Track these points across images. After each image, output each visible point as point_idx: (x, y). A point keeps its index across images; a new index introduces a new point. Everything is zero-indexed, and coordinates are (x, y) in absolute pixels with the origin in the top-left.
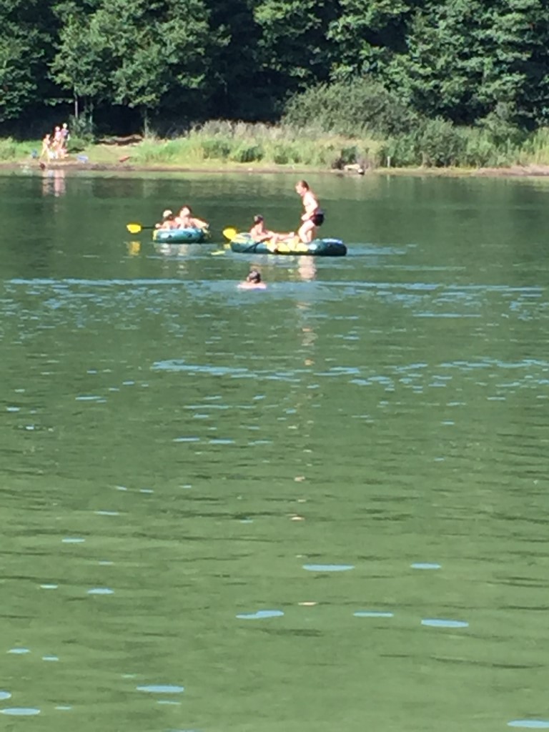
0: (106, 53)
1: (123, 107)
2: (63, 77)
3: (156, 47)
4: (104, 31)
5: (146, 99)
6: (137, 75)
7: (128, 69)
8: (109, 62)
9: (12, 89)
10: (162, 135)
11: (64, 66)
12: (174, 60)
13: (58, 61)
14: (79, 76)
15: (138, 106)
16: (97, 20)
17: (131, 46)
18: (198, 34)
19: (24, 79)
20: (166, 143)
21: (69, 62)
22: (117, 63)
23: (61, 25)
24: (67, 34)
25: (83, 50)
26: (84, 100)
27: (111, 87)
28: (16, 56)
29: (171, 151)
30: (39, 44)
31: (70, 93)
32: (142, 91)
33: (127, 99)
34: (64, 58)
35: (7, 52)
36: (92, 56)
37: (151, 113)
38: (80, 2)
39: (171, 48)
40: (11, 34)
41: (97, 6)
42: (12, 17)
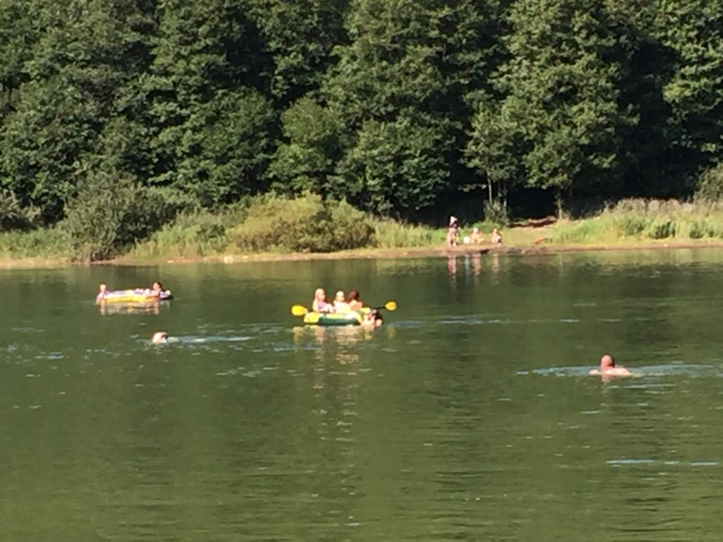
0: (518, 137)
1: (536, 190)
2: (476, 161)
3: (566, 130)
4: (515, 116)
5: (558, 180)
6: (547, 157)
7: (539, 152)
8: (521, 146)
9: (426, 177)
10: (576, 215)
11: (476, 153)
12: (584, 141)
13: (471, 147)
14: (493, 160)
15: (553, 188)
16: (508, 105)
17: (542, 129)
18: (607, 115)
19: (438, 167)
20: (581, 223)
21: (482, 148)
22: (529, 146)
23: (472, 112)
24: (479, 121)
25: (494, 136)
26: (499, 184)
27: (523, 171)
28: (428, 145)
29: (585, 231)
30: (451, 131)
31: (483, 179)
32: (555, 173)
33: (541, 181)
34: (477, 144)
35: (419, 141)
36: (503, 141)
37: (564, 195)
38: (489, 89)
39: (582, 129)
40: (422, 123)
41: (507, 92)
42: (424, 107)
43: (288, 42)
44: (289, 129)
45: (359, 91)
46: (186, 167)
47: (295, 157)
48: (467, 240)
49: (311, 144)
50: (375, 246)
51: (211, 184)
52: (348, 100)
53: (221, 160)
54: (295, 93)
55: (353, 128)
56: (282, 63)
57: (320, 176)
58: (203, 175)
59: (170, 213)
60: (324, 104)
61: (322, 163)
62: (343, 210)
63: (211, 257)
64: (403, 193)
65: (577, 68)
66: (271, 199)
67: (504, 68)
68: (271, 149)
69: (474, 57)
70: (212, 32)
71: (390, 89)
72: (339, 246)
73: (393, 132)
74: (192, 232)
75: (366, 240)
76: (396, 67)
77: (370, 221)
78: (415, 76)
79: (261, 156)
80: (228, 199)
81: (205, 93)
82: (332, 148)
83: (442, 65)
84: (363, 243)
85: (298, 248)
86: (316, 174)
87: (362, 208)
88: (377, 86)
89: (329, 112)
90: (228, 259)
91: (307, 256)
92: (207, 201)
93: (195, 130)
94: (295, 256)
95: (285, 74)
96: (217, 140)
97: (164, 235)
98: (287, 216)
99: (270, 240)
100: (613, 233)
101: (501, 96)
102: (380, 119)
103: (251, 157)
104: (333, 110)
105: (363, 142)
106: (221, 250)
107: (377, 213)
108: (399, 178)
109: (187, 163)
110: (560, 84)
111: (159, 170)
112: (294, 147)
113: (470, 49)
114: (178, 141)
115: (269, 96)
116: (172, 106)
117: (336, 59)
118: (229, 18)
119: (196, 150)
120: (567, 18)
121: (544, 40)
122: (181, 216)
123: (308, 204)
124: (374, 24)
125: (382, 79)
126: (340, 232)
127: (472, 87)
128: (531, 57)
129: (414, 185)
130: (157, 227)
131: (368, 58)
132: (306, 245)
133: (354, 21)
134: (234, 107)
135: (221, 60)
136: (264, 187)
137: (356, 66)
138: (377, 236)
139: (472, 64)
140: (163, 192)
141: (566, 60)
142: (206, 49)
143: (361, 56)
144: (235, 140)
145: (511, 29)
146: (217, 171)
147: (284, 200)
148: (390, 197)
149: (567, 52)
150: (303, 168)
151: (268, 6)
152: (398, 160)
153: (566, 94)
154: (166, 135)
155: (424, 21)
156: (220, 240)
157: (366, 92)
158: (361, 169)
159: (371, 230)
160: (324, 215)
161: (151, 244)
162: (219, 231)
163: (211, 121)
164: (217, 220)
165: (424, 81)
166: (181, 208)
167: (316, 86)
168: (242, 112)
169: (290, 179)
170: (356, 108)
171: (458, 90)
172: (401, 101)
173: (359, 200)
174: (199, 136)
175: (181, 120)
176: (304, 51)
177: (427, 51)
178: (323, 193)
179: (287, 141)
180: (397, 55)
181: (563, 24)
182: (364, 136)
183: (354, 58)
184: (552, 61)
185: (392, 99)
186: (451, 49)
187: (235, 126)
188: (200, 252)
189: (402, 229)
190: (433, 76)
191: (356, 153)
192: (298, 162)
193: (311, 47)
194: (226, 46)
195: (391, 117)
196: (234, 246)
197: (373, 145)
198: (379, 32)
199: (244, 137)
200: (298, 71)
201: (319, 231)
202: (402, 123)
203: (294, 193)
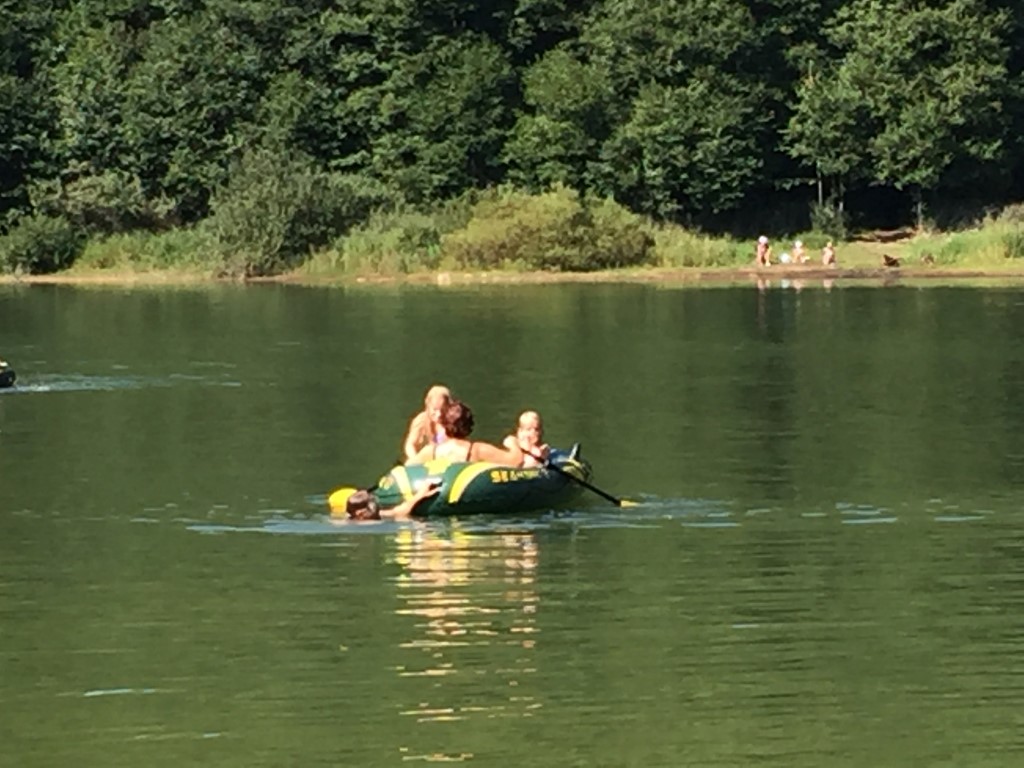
0: (862, 113)
1: (888, 188)
2: (801, 148)
3: (931, 104)
4: (860, 83)
5: (920, 175)
6: (906, 142)
7: (892, 135)
8: (866, 125)
9: (730, 167)
10: (943, 226)
11: (801, 137)
12: (958, 119)
13: (794, 126)
14: (824, 146)
15: (908, 187)
16: (849, 67)
17: (897, 102)
18: (992, 84)
19: (746, 152)
20: (949, 238)
21: (809, 127)
22: (879, 126)
23: (797, 75)
24: (806, 88)
25: (828, 110)
26: (831, 181)
27: (868, 161)
28: (733, 121)
29: (957, 249)
30: (768, 103)
31: (812, 171)
32: (914, 164)
33: (893, 176)
34: (802, 121)
35: (722, 115)
36: (841, 118)
37: (927, 196)
38: (822, 42)
39: (954, 103)
40: (727, 91)
41: (849, 46)
42: (728, 66)
44: (533, 95)
45: (634, 41)
46: (385, 146)
47: (542, 134)
48: (785, 258)
49: (565, 115)
50: (655, 262)
51: (419, 170)
52: (619, 53)
53: (437, 135)
54: (544, 42)
55: (627, 93)
57: (576, 160)
58: (410, 157)
59: (361, 211)
60: (584, 60)
61: (581, 144)
62: (608, 211)
63: (417, 277)
64: (696, 188)
65: (950, 14)
66: (507, 193)
67: (843, 13)
68: (507, 121)
71: (682, 39)
72: (603, 263)
73: (683, 100)
74: (393, 237)
75: (642, 255)
77: (648, 227)
78: (716, 23)
79: (493, 132)
80: (444, 191)
81: (414, 40)
82: (596, 122)
83: (757, 6)
84: (637, 260)
85: (543, 264)
86: (572, 160)
87: (636, 209)
88: (661, 34)
89: (592, 71)
90: (443, 278)
91: (556, 276)
92: (416, 196)
93: (399, 93)
94: (540, 277)
95: (529, 14)
96: (428, 109)
97: (354, 241)
98: (528, 218)
99: (504, 252)
101: (838, 52)
102: (664, 82)
103: (478, 132)
104: (597, 69)
105: (640, 115)
106: (433, 265)
107: (658, 218)
108: (691, 168)
109: (386, 139)
110: (923, 37)
111: (347, 148)
112: (542, 120)
114: (374, 108)
115: (507, 47)
116: (366, 58)
119: (400, 121)
122: (376, 216)
123: (559, 201)
125: (671, 25)
126: (605, 243)
127: (797, 39)
129: (712, 179)
130: (342, 230)
132: (555, 261)
134: (456, 61)
136: (497, 176)
138: (658, 249)
139: (798, 5)
140: (350, 180)
141: (934, 3)
144: (456, 108)
146: (428, 151)
147: (523, 195)
148: (678, 195)
150: (552, 150)
152: (691, 141)
153: (933, 51)
154: (357, 99)
156: (433, 251)
157: (646, 43)
158: (636, 153)
159: (650, 242)
160: (581, 219)
161: (333, 254)
162: (429, 237)
163: (423, 80)
164: (428, 222)
165: (730, 30)
166: (378, 202)
167: (575, 33)
168: (466, 69)
169: (534, 166)
170: (631, 66)
171: (777, 42)
172: (694, 57)
173: (633, 198)
174: (405, 102)
175: (379, 77)
178: (581, 186)
179: (531, 110)
182: (641, 107)
184: (914, 3)
185: (683, 54)
187: (456, 90)
188: (404, 268)
189: (694, 241)
190: (744, 22)
191: (630, 131)
192: (545, 140)
195: (681, 80)
196: (451, 260)
197: (655, 120)
199: (469, 104)
200: (548, 10)
201: (575, 242)
202: (696, 89)
203: (540, 185)
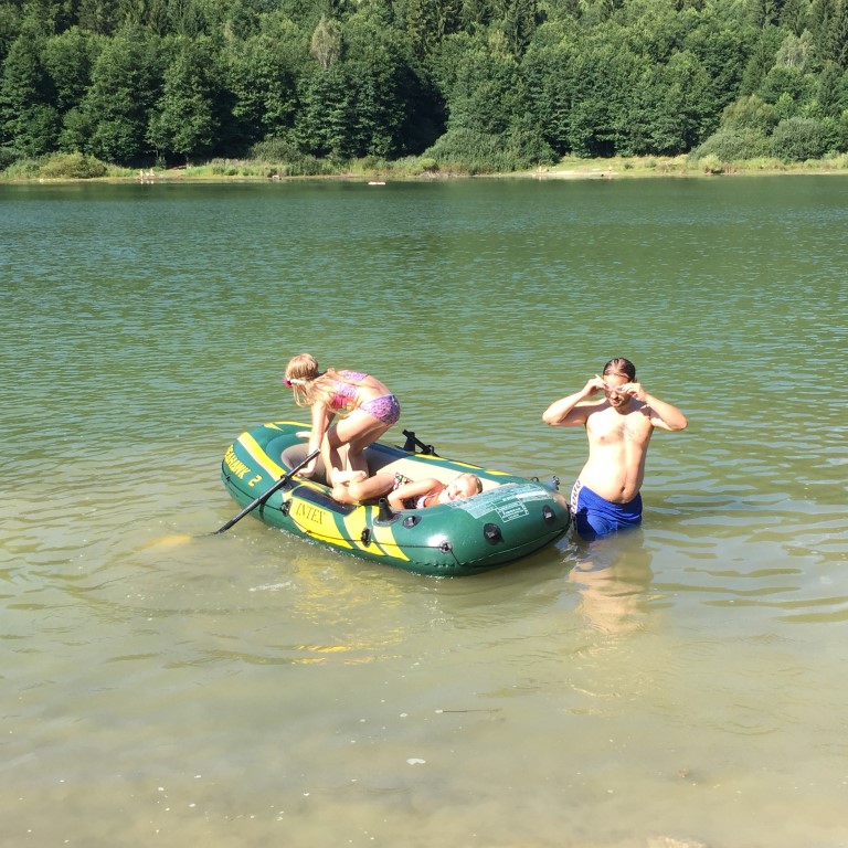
0: (168, 130)
1: (177, 154)
2: (151, 141)
3: (189, 127)
4: (167, 121)
5: (187, 149)
6: (183, 139)
7: (178, 137)
8: (170, 134)
9: (129, 146)
10: (196, 164)
11: (151, 136)
12: (197, 133)
13: (148, 134)
14: (157, 140)
15: (184, 153)
16: (164, 116)
17: (179, 127)
18: (207, 121)
19: (134, 142)
20: (198, 168)
21: (153, 135)
22: (174, 134)
23: (148, 118)
24: (151, 122)
25: (158, 129)
26: (160, 151)
27: (172, 145)
28: (129, 132)
29: (199, 172)
30: (139, 127)
31: (154, 148)
32: (185, 146)
33: (179, 150)
34: (151, 132)
35: (126, 130)
36: (162, 132)
37: (189, 156)
38: (155, 108)
39: (196, 127)
40: (126, 122)
41: (163, 110)
42: (126, 115)
43: (65, 83)
44: (66, 123)
45: (97, 107)
46: (18, 140)
47: (70, 135)
48: (148, 174)
49: (77, 130)
50: (108, 176)
51: (32, 146)
52: (93, 111)
53: (36, 136)
54: (68, 107)
55: (96, 122)
56: (62, 93)
57: (81, 145)
58: (27, 143)
59: (13, 160)
60: (82, 112)
61: (82, 138)
62: (92, 159)
63: (33, 180)
64: (119, 153)
65: (194, 100)
66: (60, 154)
67: (161, 99)
68: (58, 131)
69: (148, 94)
70: (29, 77)
71: (112, 107)
72: (92, 176)
73: (113, 126)
74: (24, 167)
75: (104, 173)
76: (113, 97)
77: (105, 165)
78: (122, 101)
79: (55, 135)
80: (39, 153)
81: (26, 105)
82: (87, 132)
83: (135, 97)
84: (101, 175)
85: (73, 176)
87: (101, 159)
88: (105, 105)
89: (84, 116)
90: (41, 180)
91: (77, 180)
92: (31, 155)
93: (23, 122)
94: (72, 180)
95: (62, 97)
96: (32, 127)
97: (11, 169)
98: (67, 162)
99: (60, 172)
100: (211, 173)
101: (161, 111)
102: (107, 119)
103: (49, 135)
104: (86, 115)
105: (100, 130)
106: (38, 176)
107: (106, 160)
108: (117, 147)
109: (20, 136)
110: (186, 107)
111: (7, 139)
112: (69, 131)
113: (145, 90)
114: (15, 127)
115: (57, 108)
116: (11, 111)
117: (86, 92)
118: (37, 71)
119: (23, 131)
120: (188, 78)
121: (179, 87)
122: (18, 161)
123: (76, 156)
124: (103, 77)
125: (107, 102)
126: (92, 170)
127: (147, 107)
128: (173, 94)
129: (123, 150)
130: (7, 165)
131: (101, 93)
132: (77, 175)
133: (94, 76)
134: (40, 112)
135: (33, 91)
136: (56, 148)
137: (95, 95)
138: (108, 171)
139: (147, 97)
140: (10, 149)
141: (189, 97)
142: (25, 85)
143: (97, 92)
144: (42, 127)
145: (164, 82)
146: (34, 141)
147: (65, 155)
148: (114, 155)
149: (189, 92)
150: (73, 141)
151: (54, 67)
152: (116, 138)
153: (189, 112)
154: (9, 124)
155: (125, 76)
156: (37, 172)
157: (100, 107)
158: (99, 142)
159: (105, 169)
160: (84, 162)
161: (5, 173)
162: (36, 168)
163: (30, 118)
164: (36, 163)
165: (127, 104)
166: (18, 157)
167: (78, 104)
168: (44, 115)
169: (68, 145)
170: (97, 114)
171: (141, 108)
172: (116, 112)
173: (99, 156)
174: (25, 125)
175: (15, 117)
176: (71, 88)
177: (127, 90)
178: (83, 152)
179: (66, 128)
180: (113, 92)
181: (187, 80)
182: (100, 128)
183: (94, 92)
184: (182, 96)
185: (112, 111)
186: (137, 90)
187: (41, 121)
188: (28, 177)
189: (119, 169)
190: (130, 101)
191: (97, 135)
192: (71, 137)
193: (75, 86)
194: (35, 83)
195: (112, 119)
196: (43, 175)
197: (105, 132)
198: (105, 81)
199: (46, 126)
200: (69, 97)
201: (82, 169)
202: (117, 122)
203: (70, 152)
